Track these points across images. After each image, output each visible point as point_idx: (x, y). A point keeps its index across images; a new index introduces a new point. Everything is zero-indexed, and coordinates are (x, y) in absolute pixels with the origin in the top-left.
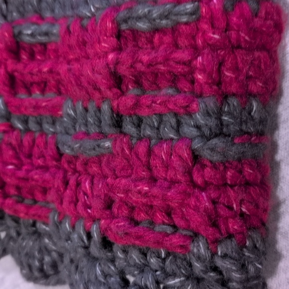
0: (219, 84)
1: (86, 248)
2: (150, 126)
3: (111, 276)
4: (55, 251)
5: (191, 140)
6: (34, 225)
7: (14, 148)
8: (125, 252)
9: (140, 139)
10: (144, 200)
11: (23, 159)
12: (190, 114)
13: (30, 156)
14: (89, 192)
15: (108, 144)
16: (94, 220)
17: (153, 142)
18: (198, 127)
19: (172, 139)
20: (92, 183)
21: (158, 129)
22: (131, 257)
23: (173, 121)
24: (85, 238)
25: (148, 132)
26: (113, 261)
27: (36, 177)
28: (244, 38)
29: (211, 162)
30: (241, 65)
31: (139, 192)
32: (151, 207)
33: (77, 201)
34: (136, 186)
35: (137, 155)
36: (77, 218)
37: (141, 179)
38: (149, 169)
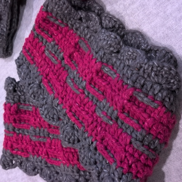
0: (150, 129)
1: (89, 145)
2: (125, 126)
3: (92, 158)
4: (77, 137)
5: (133, 138)
6: (74, 124)
7: (81, 99)
8: (99, 154)
9: (121, 128)
10: (112, 145)
11: (82, 105)
12: (137, 131)
13: (85, 105)
14: (99, 131)
15: (111, 123)
16: (96, 140)
17: (124, 131)
18: (137, 136)
19: (129, 134)
20: (101, 129)
21: (127, 129)
22: (100, 157)
23: (132, 130)
24: (90, 143)
25: (124, 128)
26: (95, 154)
27: (83, 113)
28: (164, 121)
29: (133, 146)
30: (159, 128)
31: (112, 142)
32: (112, 148)
33: (94, 131)
34: (112, 139)
35: (118, 132)
36: (91, 135)
37: (114, 138)
38: (118, 138)
